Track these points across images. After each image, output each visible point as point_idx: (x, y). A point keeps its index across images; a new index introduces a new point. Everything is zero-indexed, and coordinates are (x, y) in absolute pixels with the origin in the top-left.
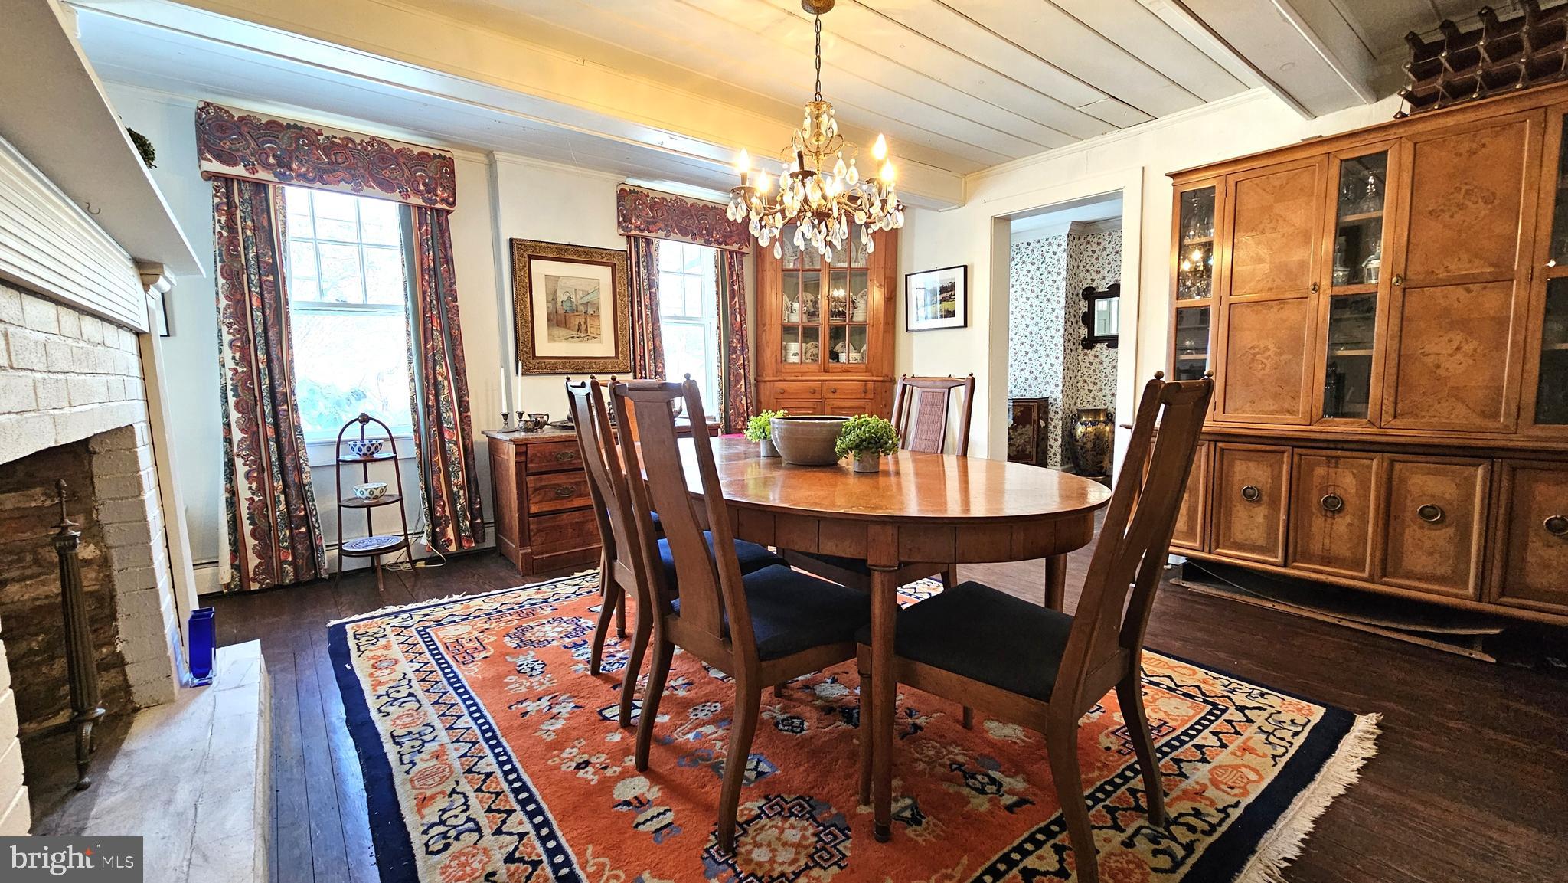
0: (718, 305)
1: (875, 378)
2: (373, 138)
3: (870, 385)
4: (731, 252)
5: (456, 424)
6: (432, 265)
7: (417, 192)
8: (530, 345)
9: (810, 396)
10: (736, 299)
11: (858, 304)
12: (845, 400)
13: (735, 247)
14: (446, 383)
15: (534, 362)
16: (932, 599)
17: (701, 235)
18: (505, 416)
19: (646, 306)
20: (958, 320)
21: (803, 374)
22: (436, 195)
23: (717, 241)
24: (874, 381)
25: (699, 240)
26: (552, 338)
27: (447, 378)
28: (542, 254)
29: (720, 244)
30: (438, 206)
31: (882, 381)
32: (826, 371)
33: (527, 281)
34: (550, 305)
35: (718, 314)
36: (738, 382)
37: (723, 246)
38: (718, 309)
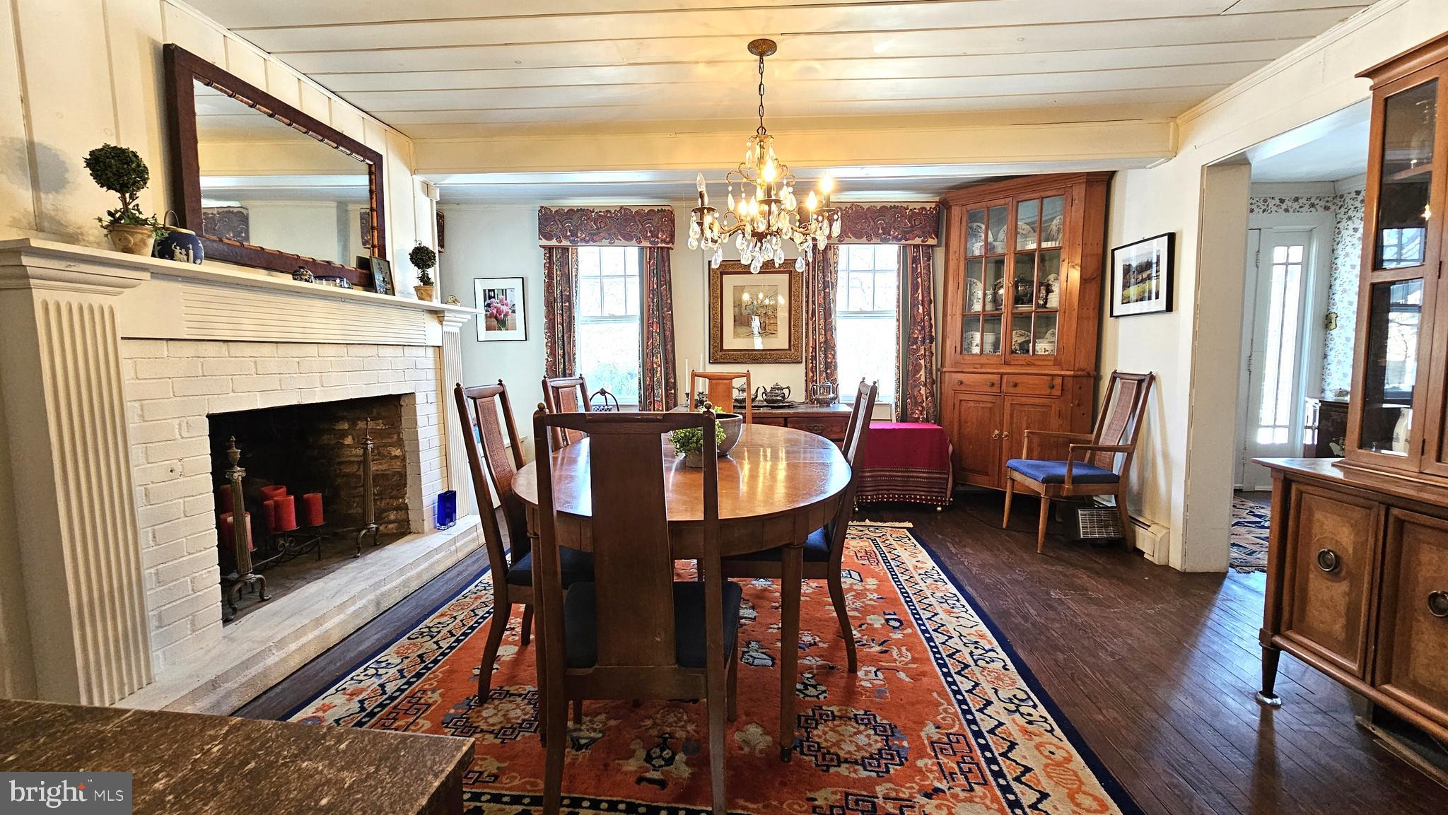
0: (898, 299)
1: (1063, 373)
2: (622, 207)
3: (1058, 381)
4: (916, 246)
5: (662, 398)
6: (655, 287)
7: (646, 238)
8: (719, 341)
9: (989, 389)
10: (920, 291)
11: (1054, 288)
12: (1027, 396)
13: (918, 241)
14: (659, 369)
15: (720, 354)
17: (877, 235)
18: (687, 394)
19: (819, 304)
20: (1161, 304)
21: (982, 365)
22: (658, 238)
23: (896, 238)
24: (1063, 376)
25: (874, 240)
26: (736, 335)
27: (660, 366)
28: (731, 270)
29: (900, 240)
30: (659, 245)
31: (1074, 376)
32: (1007, 363)
33: (719, 292)
34: (737, 309)
35: (898, 307)
36: (918, 371)
37: (903, 242)
38: (898, 302)
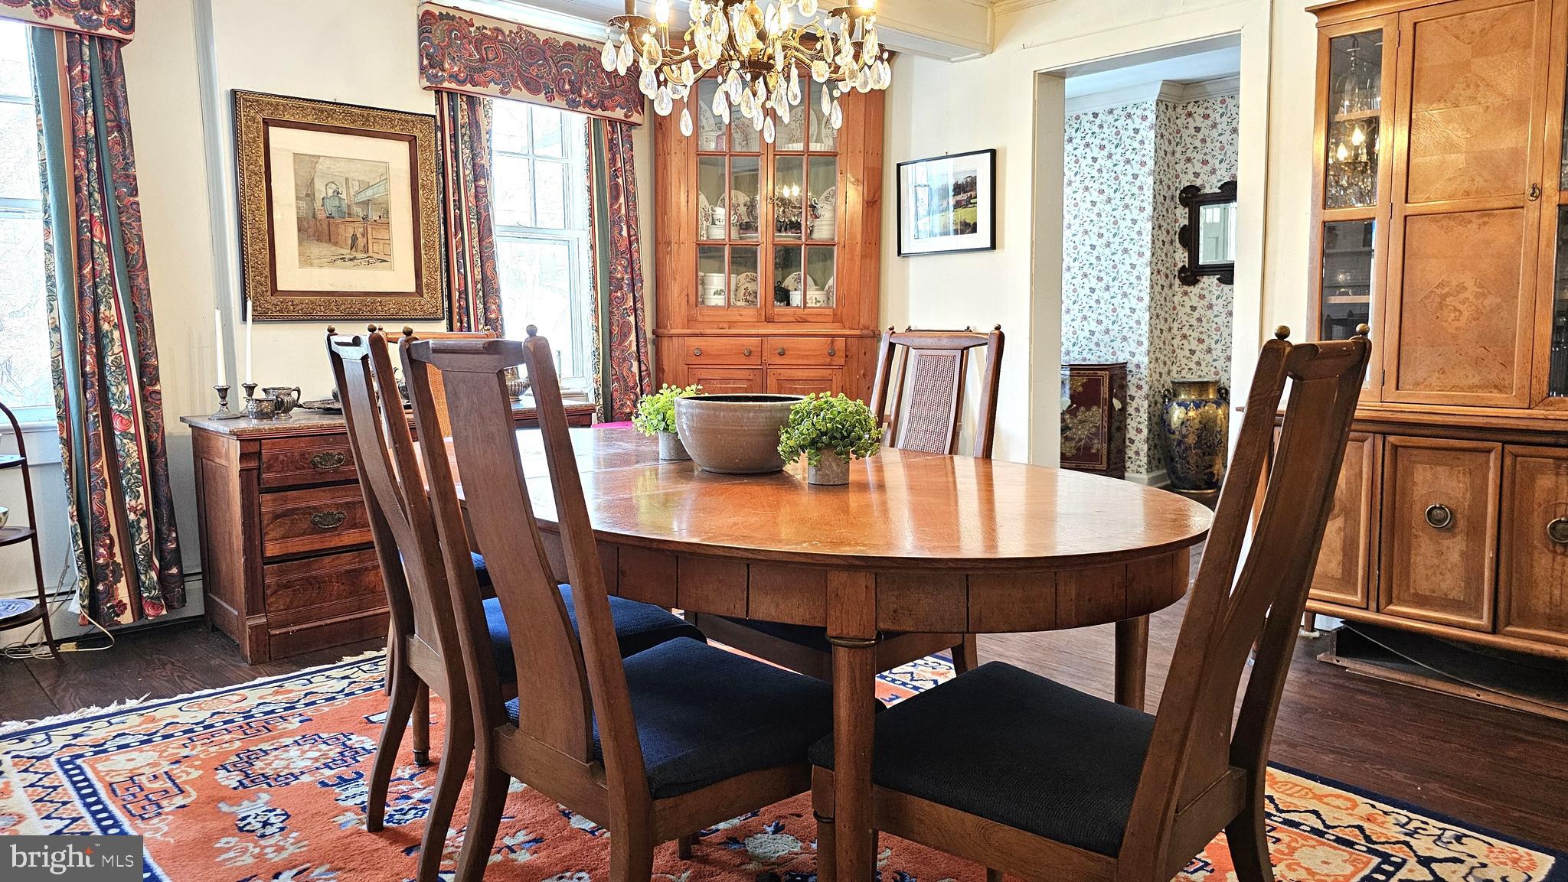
0: (591, 209)
1: (847, 332)
3: (840, 343)
4: (612, 122)
5: (134, 405)
6: (92, 132)
7: (66, 6)
8: (267, 272)
9: (743, 360)
10: (622, 200)
11: (820, 212)
12: (798, 367)
13: (619, 114)
14: (116, 334)
15: (274, 300)
16: (939, 689)
17: (562, 93)
18: (223, 392)
19: (468, 208)
20: (982, 238)
21: (731, 324)
22: (100, 13)
23: (589, 103)
24: (846, 337)
25: (559, 101)
26: (305, 260)
27: (119, 326)
28: (287, 117)
29: (594, 107)
30: (103, 31)
31: (861, 337)
32: (769, 320)
33: (262, 161)
34: (303, 204)
35: (592, 224)
36: (626, 336)
37: (599, 112)
38: (591, 215)
